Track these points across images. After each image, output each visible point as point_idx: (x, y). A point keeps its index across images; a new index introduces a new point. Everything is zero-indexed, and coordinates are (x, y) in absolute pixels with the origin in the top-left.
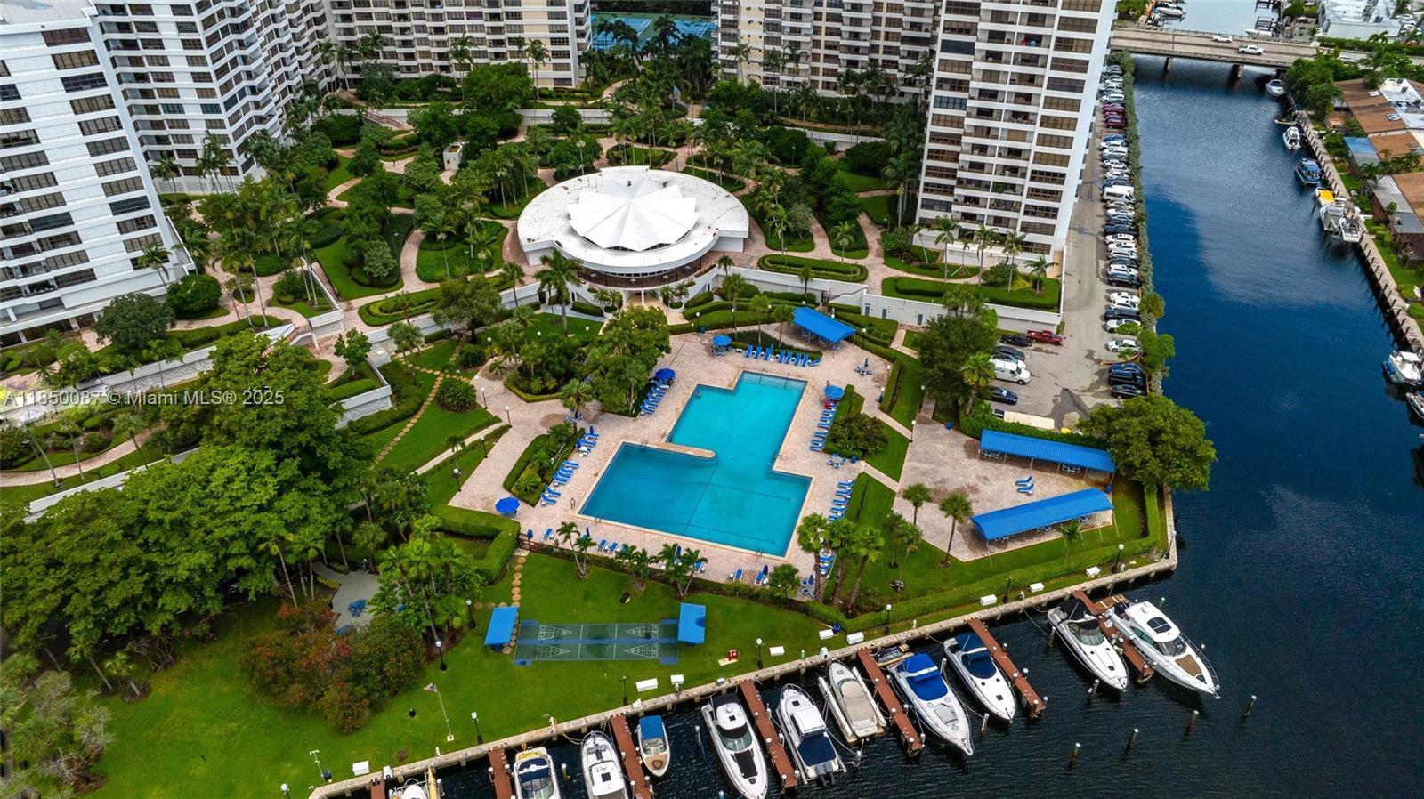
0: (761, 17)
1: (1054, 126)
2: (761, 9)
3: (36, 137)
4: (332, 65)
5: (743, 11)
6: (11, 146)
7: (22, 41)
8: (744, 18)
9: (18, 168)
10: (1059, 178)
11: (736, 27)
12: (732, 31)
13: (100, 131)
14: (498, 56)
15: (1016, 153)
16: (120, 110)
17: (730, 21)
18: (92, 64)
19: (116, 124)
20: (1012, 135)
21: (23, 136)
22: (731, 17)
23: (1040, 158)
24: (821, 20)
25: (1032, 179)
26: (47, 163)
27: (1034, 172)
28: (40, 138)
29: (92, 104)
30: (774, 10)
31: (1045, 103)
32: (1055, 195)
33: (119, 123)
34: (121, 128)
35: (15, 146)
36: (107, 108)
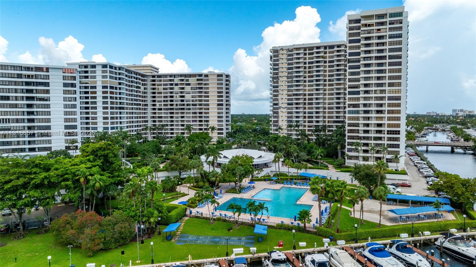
0: (286, 119)
1: (393, 113)
2: (286, 116)
3: (49, 99)
4: (147, 132)
5: (280, 117)
6: (41, 101)
7: (56, 70)
8: (280, 119)
9: (41, 108)
10: (398, 132)
11: (278, 122)
12: (277, 124)
13: (69, 101)
14: (201, 129)
15: (380, 125)
16: (78, 96)
17: (276, 121)
18: (74, 80)
19: (75, 100)
20: (377, 118)
21: (45, 98)
22: (276, 119)
23: (389, 126)
24: (306, 118)
25: (388, 134)
26: (50, 108)
27: (388, 131)
28: (50, 100)
29: (69, 92)
30: (290, 116)
31: (388, 105)
32: (397, 139)
33: (76, 99)
34: (76, 101)
35: (42, 101)
36: (74, 94)
